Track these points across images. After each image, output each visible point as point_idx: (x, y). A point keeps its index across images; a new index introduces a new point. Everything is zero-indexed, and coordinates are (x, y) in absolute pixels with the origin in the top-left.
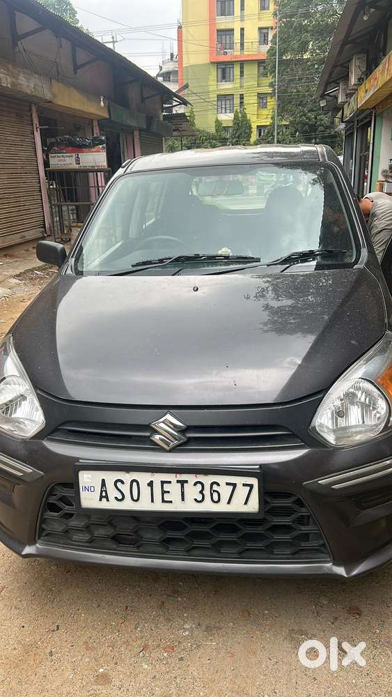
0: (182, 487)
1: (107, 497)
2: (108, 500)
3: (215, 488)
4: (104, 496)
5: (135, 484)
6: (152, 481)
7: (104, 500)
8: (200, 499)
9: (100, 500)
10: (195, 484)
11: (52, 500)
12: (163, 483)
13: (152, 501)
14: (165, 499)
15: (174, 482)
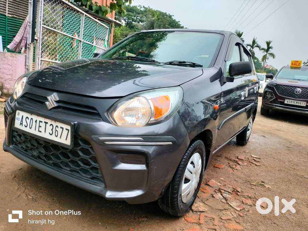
0: (46, 125)
1: (22, 124)
2: (22, 126)
3: (57, 129)
5: (32, 120)
6: (37, 120)
7: (21, 125)
8: (51, 133)
9: (20, 125)
10: (50, 125)
12: (40, 122)
13: (35, 129)
14: (40, 130)
15: (43, 122)
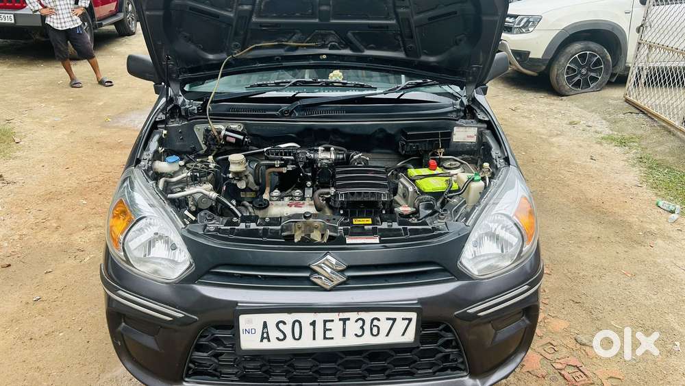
0: (344, 324)
1: (268, 338)
2: (269, 341)
3: (375, 322)
4: (265, 337)
5: (297, 324)
6: (314, 322)
7: (265, 341)
8: (360, 334)
9: (262, 341)
10: (356, 321)
11: (203, 341)
12: (325, 322)
13: (314, 339)
14: (327, 336)
15: (336, 320)
